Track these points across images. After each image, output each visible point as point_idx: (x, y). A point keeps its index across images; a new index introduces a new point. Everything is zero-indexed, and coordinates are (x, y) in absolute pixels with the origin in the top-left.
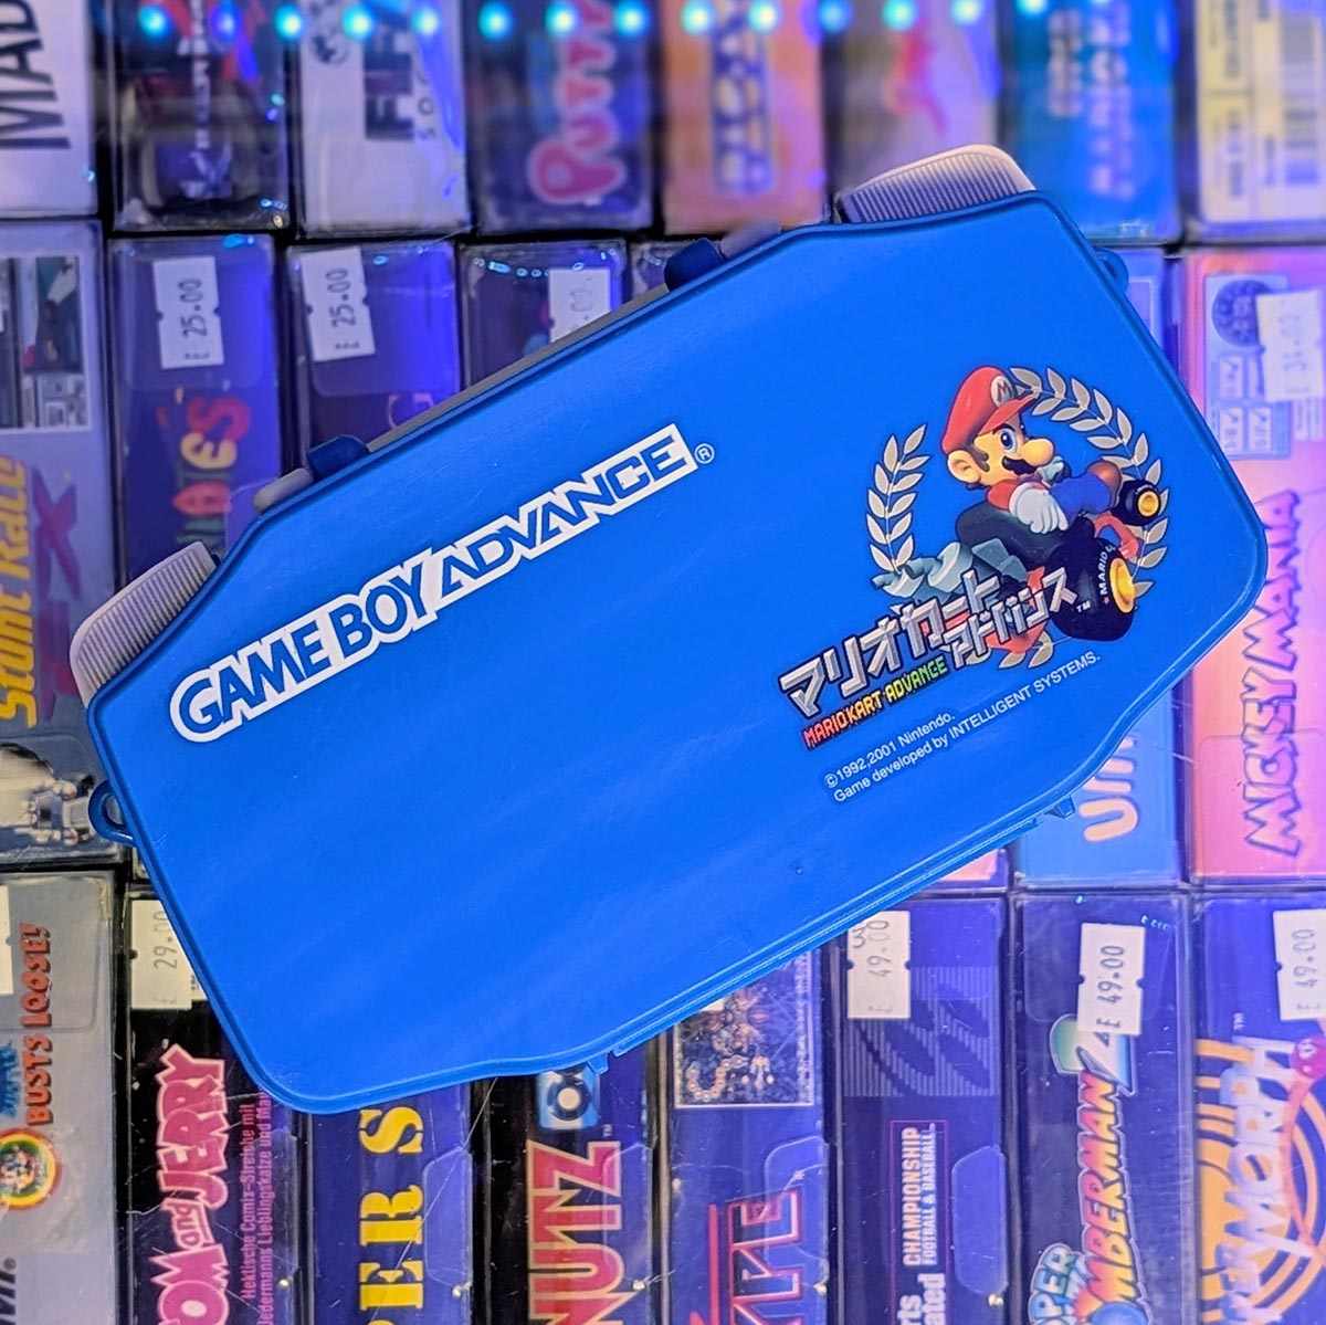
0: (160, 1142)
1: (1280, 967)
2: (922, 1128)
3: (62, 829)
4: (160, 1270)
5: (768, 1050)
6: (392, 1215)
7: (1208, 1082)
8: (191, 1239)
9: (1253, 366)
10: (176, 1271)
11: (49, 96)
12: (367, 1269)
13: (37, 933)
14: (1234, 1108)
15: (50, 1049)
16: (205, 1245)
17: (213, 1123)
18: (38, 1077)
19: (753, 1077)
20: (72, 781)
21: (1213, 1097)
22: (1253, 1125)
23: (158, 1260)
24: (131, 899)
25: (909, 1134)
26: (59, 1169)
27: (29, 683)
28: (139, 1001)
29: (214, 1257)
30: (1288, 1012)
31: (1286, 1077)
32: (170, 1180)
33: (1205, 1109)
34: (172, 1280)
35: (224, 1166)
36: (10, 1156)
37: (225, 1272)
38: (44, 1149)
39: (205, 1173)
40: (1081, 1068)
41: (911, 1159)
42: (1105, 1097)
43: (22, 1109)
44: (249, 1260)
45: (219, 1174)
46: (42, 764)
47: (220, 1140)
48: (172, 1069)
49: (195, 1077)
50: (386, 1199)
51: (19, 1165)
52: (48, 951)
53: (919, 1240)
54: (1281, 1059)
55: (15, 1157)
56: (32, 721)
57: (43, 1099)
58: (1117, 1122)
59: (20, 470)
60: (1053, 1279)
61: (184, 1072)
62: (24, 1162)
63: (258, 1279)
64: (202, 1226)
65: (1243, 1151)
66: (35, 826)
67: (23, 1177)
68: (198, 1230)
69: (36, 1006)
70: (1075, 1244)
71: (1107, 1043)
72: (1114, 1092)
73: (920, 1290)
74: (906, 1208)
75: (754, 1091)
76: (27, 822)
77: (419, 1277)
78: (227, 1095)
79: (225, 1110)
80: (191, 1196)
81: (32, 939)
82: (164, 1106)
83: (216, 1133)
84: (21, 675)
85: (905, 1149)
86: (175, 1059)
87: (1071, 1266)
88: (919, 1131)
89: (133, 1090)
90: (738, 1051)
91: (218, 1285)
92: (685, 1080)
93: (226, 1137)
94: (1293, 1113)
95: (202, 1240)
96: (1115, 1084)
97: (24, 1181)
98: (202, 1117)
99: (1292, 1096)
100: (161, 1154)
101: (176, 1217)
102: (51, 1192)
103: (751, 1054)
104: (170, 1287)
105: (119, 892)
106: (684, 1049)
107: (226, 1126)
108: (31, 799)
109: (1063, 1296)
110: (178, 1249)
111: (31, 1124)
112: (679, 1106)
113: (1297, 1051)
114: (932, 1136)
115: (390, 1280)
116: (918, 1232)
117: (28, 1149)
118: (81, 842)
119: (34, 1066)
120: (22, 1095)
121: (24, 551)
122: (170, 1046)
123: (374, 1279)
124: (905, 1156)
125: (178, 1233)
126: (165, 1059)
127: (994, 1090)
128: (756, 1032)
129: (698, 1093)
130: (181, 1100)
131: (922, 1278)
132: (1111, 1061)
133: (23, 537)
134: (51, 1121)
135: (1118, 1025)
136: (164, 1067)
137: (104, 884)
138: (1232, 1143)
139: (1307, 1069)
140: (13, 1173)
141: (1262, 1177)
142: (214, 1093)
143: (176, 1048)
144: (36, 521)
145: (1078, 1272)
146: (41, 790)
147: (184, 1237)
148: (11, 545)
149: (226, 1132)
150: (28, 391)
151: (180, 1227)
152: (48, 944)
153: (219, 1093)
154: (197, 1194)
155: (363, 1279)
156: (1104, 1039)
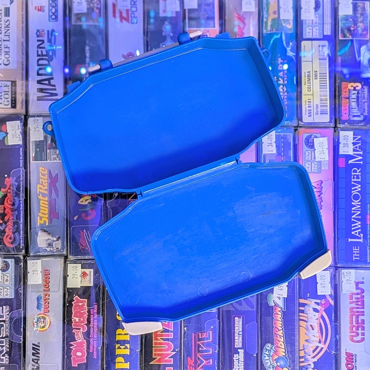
0: (73, 317)
1: (317, 283)
2: (239, 317)
3: (53, 248)
4: (72, 345)
6: (123, 334)
7: (301, 308)
8: (79, 339)
9: (313, 153)
10: (75, 345)
11: (55, 89)
12: (117, 346)
13: (47, 271)
14: (307, 314)
15: (49, 296)
16: (82, 340)
17: (84, 313)
18: (46, 302)
20: (56, 238)
21: (303, 312)
22: (311, 318)
23: (71, 343)
24: (68, 264)
25: (236, 318)
26: (50, 322)
27: (47, 216)
28: (69, 286)
29: (84, 343)
30: (319, 293)
31: (318, 307)
32: (74, 325)
33: (301, 314)
34: (74, 348)
35: (86, 323)
36: (40, 320)
37: (86, 346)
38: (47, 318)
39: (82, 324)
40: (274, 305)
41: (237, 324)
42: (279, 311)
43: (42, 309)
44: (91, 343)
45: (85, 324)
46: (49, 234)
47: (86, 317)
48: (76, 301)
49: (81, 303)
50: (122, 330)
51: (41, 322)
52: (49, 275)
53: (238, 342)
54: (318, 304)
55: (41, 320)
56: (47, 224)
57: (48, 307)
58: (282, 317)
59: (46, 170)
60: (267, 351)
61: (78, 301)
62: (43, 321)
63: (93, 348)
64: (81, 336)
65: (309, 324)
66: (47, 247)
67: (42, 324)
68: (81, 337)
69: (46, 287)
70: (272, 344)
71: (280, 299)
72: (281, 310)
73: (238, 353)
74: (235, 335)
76: (45, 246)
77: (129, 348)
78: (88, 307)
79: (87, 310)
80: (79, 329)
81: (46, 272)
82: (74, 309)
83: (85, 315)
84: (45, 214)
85: (235, 322)
86: (76, 299)
87: (271, 348)
88: (239, 318)
89: (67, 306)
91: (85, 349)
93: (87, 316)
94: (320, 316)
95: (81, 339)
96: (281, 308)
97: (43, 325)
99: (320, 312)
101: (76, 334)
102: (48, 328)
104: (74, 349)
105: (65, 262)
107: (87, 314)
108: (47, 241)
109: (270, 355)
110: (76, 341)
111: (44, 312)
113: (321, 302)
114: (241, 319)
115: (122, 348)
116: (238, 340)
117: (44, 318)
118: (57, 251)
119: (46, 300)
120: (43, 306)
121: (46, 188)
122: (75, 296)
123: (119, 348)
124: (235, 323)
125: (76, 337)
126: (74, 299)
127: (255, 309)
130: (77, 308)
131: (239, 350)
132: (281, 303)
133: (46, 184)
134: (49, 312)
135: (282, 295)
136: (74, 301)
137: (62, 260)
138: (307, 322)
139: (323, 306)
140: (40, 323)
141: (313, 329)
142: (85, 307)
143: (77, 296)
144: (49, 181)
145: (273, 350)
146: (49, 239)
147: (77, 338)
148: (44, 186)
149: (87, 315)
150: (48, 153)
151: (76, 336)
152: (49, 273)
153: (86, 306)
154: (81, 329)
155: (117, 348)
156: (279, 298)
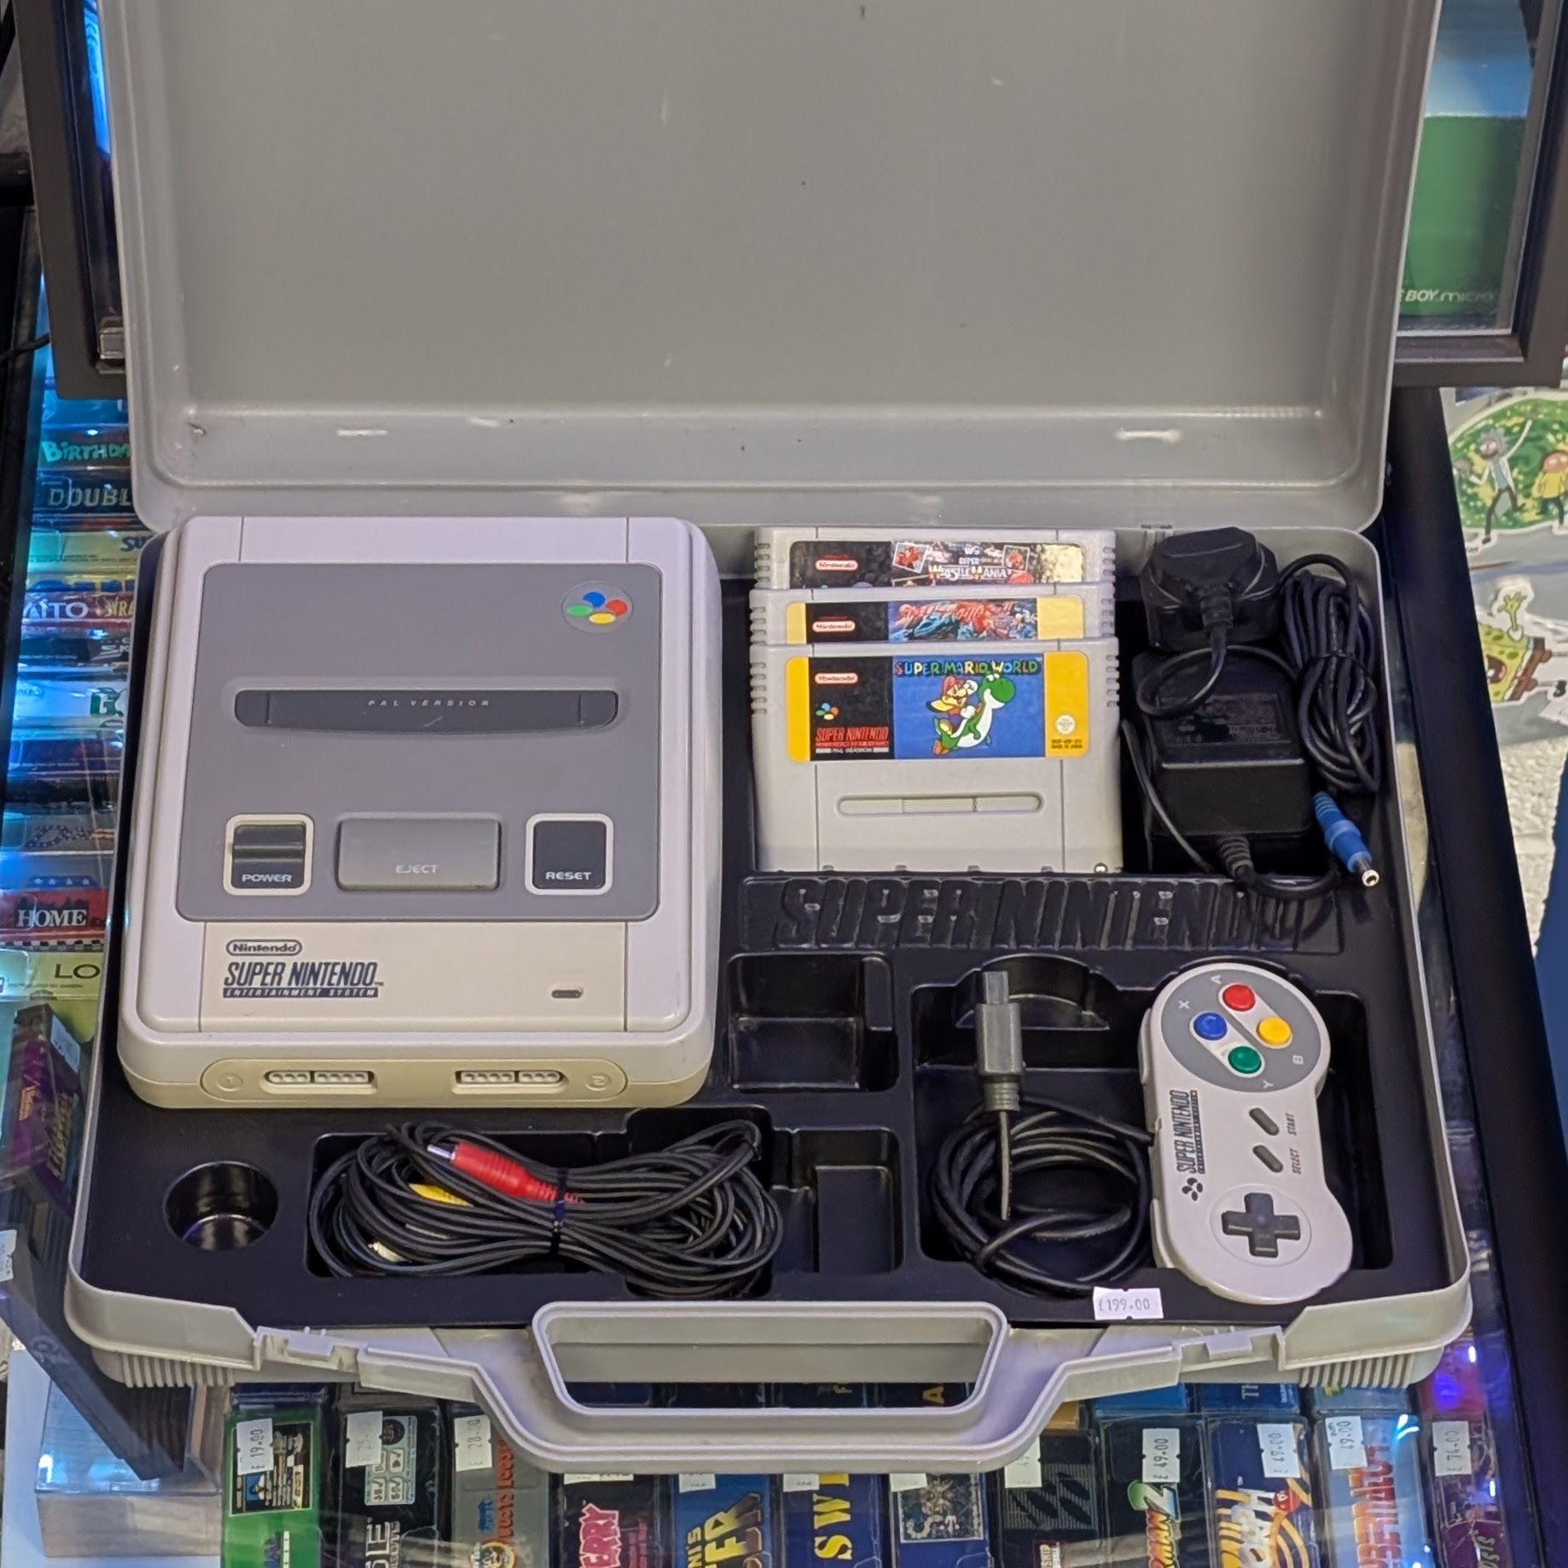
0: (581, 1552)
1: (1262, 1451)
2: (1052, 1545)
5: (955, 1513)
7: (1224, 1511)
14: (1240, 1524)
15: (512, 1499)
17: (612, 1543)
18: (505, 1513)
19: (947, 1526)
21: (1227, 1519)
22: (1252, 1533)
26: (516, 1558)
28: (566, 1480)
30: (1268, 1474)
33: (1222, 1525)
35: (618, 1564)
36: (488, 1554)
38: (507, 1549)
40: (1147, 1508)
41: (1046, 1561)
42: (1163, 1522)
43: (496, 1530)
47: (616, 1551)
48: (588, 1515)
49: (602, 1519)
51: (493, 1558)
54: (1268, 1501)
55: (490, 1554)
57: (508, 1524)
58: (1170, 1535)
61: (596, 1517)
62: (495, 1557)
65: (1247, 1547)
67: (495, 1564)
69: (506, 1477)
71: (1162, 1494)
72: (1169, 1519)
75: (948, 1532)
78: (621, 1528)
79: (619, 1536)
82: (584, 1535)
83: (614, 1547)
85: (1042, 1556)
86: (589, 1510)
88: (1050, 1546)
90: (938, 1513)
92: (906, 1529)
93: (620, 1549)
94: (1275, 1530)
96: (1168, 1515)
98: (605, 1539)
99: (1274, 1520)
100: (581, 1558)
103: (945, 1514)
106: (904, 1513)
107: (620, 1544)
111: (500, 1537)
112: (903, 1541)
113: (1276, 1497)
114: (1058, 1549)
117: (499, 1550)
119: (503, 1507)
120: (496, 1522)
122: (588, 1504)
124: (1042, 1559)
126: (584, 1510)
127: (1094, 1526)
128: (948, 1503)
129: (914, 1535)
130: (593, 1531)
132: (1165, 1504)
134: (512, 1535)
135: (1167, 1478)
136: (583, 1515)
138: (1240, 1542)
139: (1283, 1506)
141: (1259, 1559)
142: (613, 1528)
143: (591, 1504)
149: (620, 1547)
153: (615, 1527)
